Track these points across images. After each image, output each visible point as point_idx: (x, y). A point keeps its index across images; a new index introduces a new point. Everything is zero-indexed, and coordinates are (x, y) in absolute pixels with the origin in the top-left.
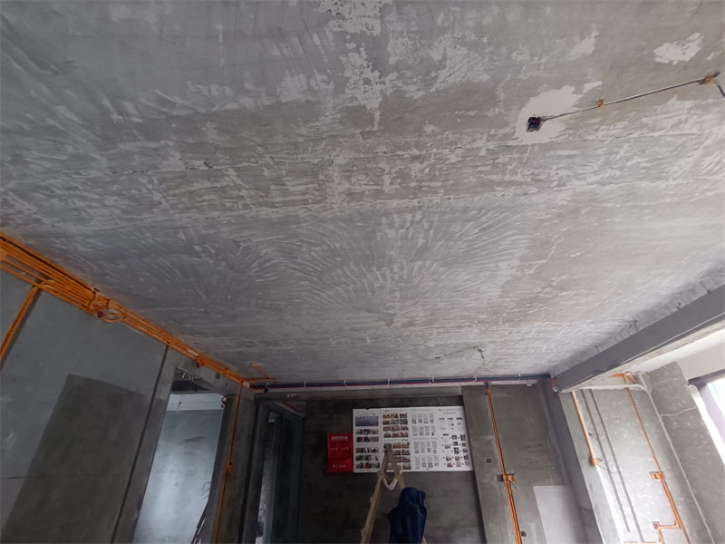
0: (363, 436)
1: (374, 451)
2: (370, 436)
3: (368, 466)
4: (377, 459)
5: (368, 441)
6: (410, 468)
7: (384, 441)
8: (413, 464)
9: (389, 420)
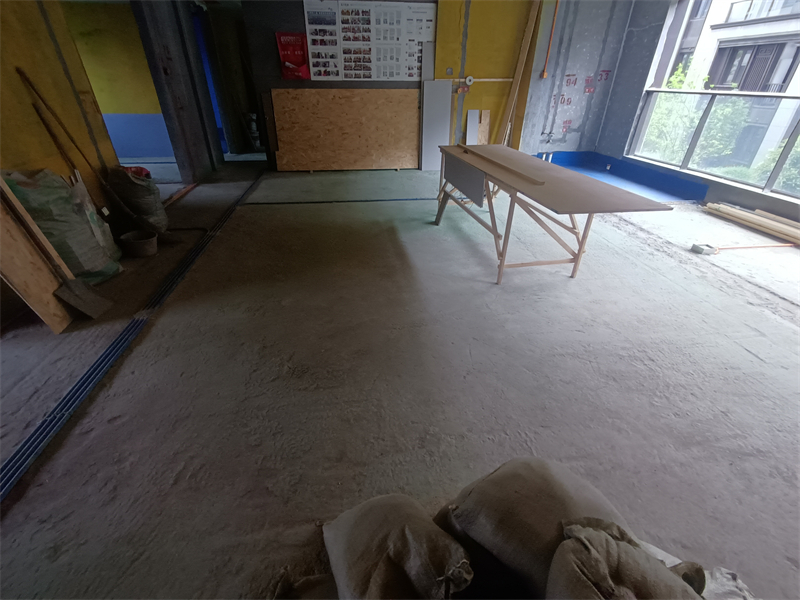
0: (319, 38)
1: (332, 57)
2: (327, 38)
4: (336, 66)
5: (325, 44)
6: (370, 77)
7: (343, 45)
8: (374, 73)
9: (349, 17)
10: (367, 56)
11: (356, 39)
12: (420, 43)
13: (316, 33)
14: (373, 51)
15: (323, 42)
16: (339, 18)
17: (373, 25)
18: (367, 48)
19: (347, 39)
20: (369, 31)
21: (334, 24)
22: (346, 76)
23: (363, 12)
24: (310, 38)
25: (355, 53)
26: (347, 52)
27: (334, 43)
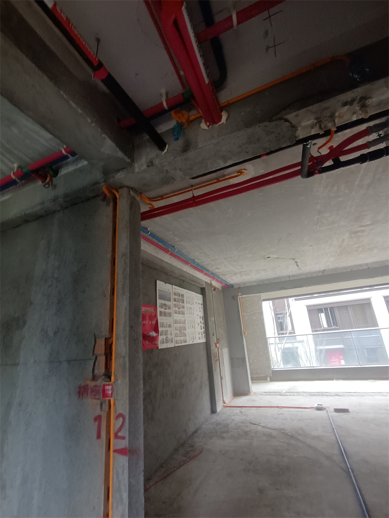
0: (163, 310)
1: (170, 326)
2: (167, 311)
3: (167, 341)
4: (171, 334)
5: (166, 316)
6: (186, 342)
7: (174, 317)
8: (187, 338)
9: (176, 297)
10: (184, 325)
11: (179, 313)
13: (162, 306)
14: (186, 321)
15: (165, 314)
16: (173, 297)
17: (185, 305)
18: (184, 319)
19: (175, 312)
20: (183, 307)
21: (170, 301)
22: (177, 342)
23: (182, 295)
24: (159, 309)
25: (179, 323)
26: (176, 322)
27: (170, 315)
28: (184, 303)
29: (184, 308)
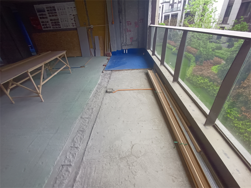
1: (47, 22)
2: (44, 16)
3: (47, 27)
4: (49, 25)
6: (61, 28)
7: (49, 18)
8: (61, 26)
9: (49, 9)
10: (58, 21)
11: (53, 16)
12: (74, 15)
14: (59, 19)
15: (43, 18)
16: (46, 10)
17: (57, 11)
18: (57, 18)
19: (50, 16)
21: (45, 12)
22: (53, 28)
23: (53, 7)
24: (39, 17)
25: (54, 20)
26: (51, 20)
27: (47, 18)
28: (55, 10)
29: (56, 13)
